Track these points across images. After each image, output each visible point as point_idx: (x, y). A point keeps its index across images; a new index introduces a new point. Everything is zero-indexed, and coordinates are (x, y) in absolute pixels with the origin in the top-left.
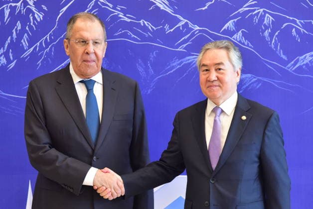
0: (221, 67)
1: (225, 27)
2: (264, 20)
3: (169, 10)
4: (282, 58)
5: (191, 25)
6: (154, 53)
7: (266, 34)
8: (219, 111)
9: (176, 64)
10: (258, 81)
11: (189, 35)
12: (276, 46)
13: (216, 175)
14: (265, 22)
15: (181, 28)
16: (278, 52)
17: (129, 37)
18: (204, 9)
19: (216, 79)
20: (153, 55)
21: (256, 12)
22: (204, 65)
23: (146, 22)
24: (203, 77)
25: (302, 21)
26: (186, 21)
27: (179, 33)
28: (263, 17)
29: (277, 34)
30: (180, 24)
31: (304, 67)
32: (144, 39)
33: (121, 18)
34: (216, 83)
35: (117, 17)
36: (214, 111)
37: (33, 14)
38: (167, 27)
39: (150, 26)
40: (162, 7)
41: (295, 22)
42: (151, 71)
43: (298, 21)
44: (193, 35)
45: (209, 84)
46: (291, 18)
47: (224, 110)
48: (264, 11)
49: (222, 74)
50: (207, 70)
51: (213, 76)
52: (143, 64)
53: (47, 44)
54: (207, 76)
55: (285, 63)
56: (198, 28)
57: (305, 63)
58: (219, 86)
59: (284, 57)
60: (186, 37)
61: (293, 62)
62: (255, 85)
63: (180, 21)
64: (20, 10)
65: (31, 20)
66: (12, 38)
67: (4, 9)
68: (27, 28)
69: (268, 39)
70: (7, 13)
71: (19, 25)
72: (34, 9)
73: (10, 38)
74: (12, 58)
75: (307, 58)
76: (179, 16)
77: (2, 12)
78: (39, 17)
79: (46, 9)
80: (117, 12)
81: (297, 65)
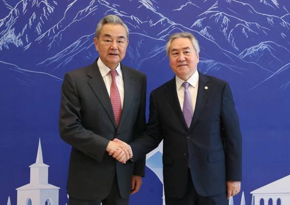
0: (188, 50)
1: (195, 24)
3: (152, 9)
4: (235, 49)
5: (169, 21)
6: (141, 41)
7: (224, 31)
9: (157, 50)
10: (218, 65)
11: (167, 29)
12: (231, 40)
13: (190, 132)
14: (223, 22)
15: (162, 23)
16: (232, 44)
18: (179, 10)
19: (185, 59)
20: (140, 43)
21: (217, 14)
23: (134, 17)
24: (173, 59)
25: (249, 23)
26: (166, 18)
27: (160, 27)
28: (222, 18)
30: (161, 20)
31: (250, 56)
32: (133, 30)
33: (116, 13)
36: (183, 85)
37: (46, 7)
38: (151, 22)
39: (138, 20)
40: (147, 6)
41: (244, 23)
42: (139, 55)
43: (246, 23)
44: (171, 28)
45: (179, 64)
46: (242, 20)
48: (223, 14)
50: (177, 53)
52: (132, 49)
55: (237, 53)
57: (251, 53)
58: (187, 65)
59: (237, 48)
61: (243, 53)
62: (216, 68)
63: (161, 18)
64: (36, 4)
65: (45, 12)
66: (28, 26)
67: (22, 2)
68: (41, 18)
69: (225, 34)
70: (25, 5)
71: (34, 16)
72: (46, 4)
73: (26, 25)
74: (27, 41)
75: (252, 50)
76: (160, 14)
77: (21, 4)
78: (51, 9)
79: (56, 3)
80: (112, 9)
81: (246, 55)
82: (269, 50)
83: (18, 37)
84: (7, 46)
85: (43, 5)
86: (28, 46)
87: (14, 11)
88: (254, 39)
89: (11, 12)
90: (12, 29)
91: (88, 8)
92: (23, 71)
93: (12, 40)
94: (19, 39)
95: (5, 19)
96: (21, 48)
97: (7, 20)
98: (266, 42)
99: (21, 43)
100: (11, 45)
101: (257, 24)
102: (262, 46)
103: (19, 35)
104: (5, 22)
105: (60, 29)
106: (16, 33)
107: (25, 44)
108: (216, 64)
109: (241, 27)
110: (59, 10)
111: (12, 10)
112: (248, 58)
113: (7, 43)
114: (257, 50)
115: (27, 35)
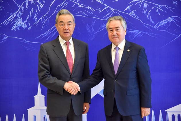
0: (118, 29)
1: (126, 9)
2: (143, 6)
3: (100, 2)
4: (152, 22)
5: (110, 8)
6: (94, 21)
7: (145, 12)
8: (118, 48)
10: (141, 33)
11: (110, 13)
12: (149, 17)
13: (116, 77)
14: (144, 6)
15: (106, 10)
16: (150, 20)
17: (83, 15)
18: (116, 1)
19: (116, 34)
20: (94, 23)
21: (140, 2)
22: (110, 28)
23: (90, 8)
24: (110, 34)
25: (161, 6)
26: (108, 6)
27: (105, 12)
28: (143, 4)
29: (149, 12)
30: (106, 8)
31: (162, 26)
32: (89, 15)
33: (79, 6)
34: (116, 36)
35: (77, 5)
36: (115, 48)
37: (39, 4)
38: (100, 9)
39: (92, 9)
40: (97, 0)
41: (158, 6)
42: (93, 30)
43: (159, 6)
44: (112, 13)
45: (113, 37)
46: (156, 4)
47: (120, 48)
48: (144, 1)
49: (119, 32)
50: (111, 30)
51: (115, 33)
52: (89, 27)
53: (46, 18)
54: (112, 33)
55: (154, 25)
56: (114, 10)
57: (162, 24)
58: (118, 37)
59: (153, 22)
60: (108, 14)
61: (157, 24)
62: (140, 35)
63: (106, 7)
64: (33, 3)
65: (38, 7)
66: (29, 16)
67: (25, 2)
68: (36, 11)
69: (146, 14)
70: (27, 4)
71: (32, 10)
72: (39, 2)
73: (28, 16)
74: (29, 25)
75: (163, 22)
76: (105, 4)
77: (25, 4)
78: (42, 6)
79: (44, 2)
80: (77, 3)
81: (159, 26)
82: (174, 22)
83: (24, 23)
84: (18, 28)
85: (37, 3)
86: (30, 28)
87: (21, 8)
88: (164, 16)
89: (20, 9)
90: (20, 18)
91: (63, 3)
92: (28, 42)
93: (21, 25)
94: (25, 24)
95: (16, 12)
96: (26, 29)
97: (18, 13)
98: (172, 17)
99: (26, 26)
100: (21, 28)
101: (166, 6)
102: (170, 19)
103: (25, 22)
104: (16, 15)
105: (48, 17)
106: (23, 21)
107: (28, 26)
108: (140, 33)
109: (155, 9)
110: (46, 5)
111: (20, 7)
112: (160, 27)
113: (18, 27)
114: (167, 22)
115: (29, 21)
